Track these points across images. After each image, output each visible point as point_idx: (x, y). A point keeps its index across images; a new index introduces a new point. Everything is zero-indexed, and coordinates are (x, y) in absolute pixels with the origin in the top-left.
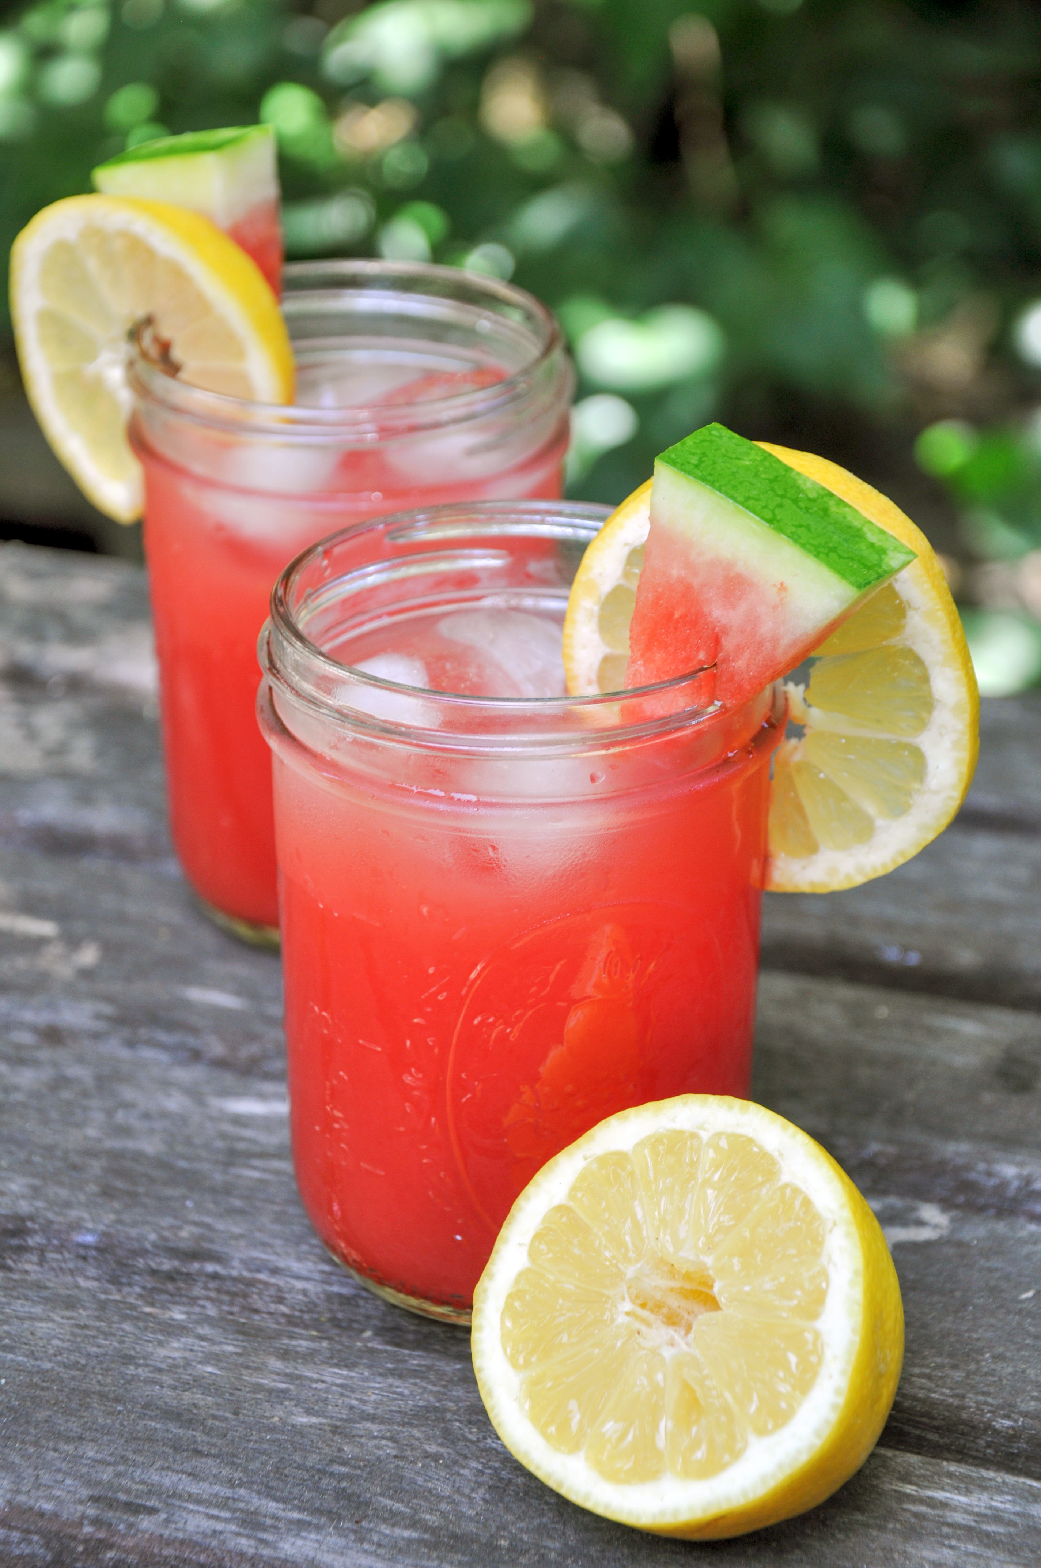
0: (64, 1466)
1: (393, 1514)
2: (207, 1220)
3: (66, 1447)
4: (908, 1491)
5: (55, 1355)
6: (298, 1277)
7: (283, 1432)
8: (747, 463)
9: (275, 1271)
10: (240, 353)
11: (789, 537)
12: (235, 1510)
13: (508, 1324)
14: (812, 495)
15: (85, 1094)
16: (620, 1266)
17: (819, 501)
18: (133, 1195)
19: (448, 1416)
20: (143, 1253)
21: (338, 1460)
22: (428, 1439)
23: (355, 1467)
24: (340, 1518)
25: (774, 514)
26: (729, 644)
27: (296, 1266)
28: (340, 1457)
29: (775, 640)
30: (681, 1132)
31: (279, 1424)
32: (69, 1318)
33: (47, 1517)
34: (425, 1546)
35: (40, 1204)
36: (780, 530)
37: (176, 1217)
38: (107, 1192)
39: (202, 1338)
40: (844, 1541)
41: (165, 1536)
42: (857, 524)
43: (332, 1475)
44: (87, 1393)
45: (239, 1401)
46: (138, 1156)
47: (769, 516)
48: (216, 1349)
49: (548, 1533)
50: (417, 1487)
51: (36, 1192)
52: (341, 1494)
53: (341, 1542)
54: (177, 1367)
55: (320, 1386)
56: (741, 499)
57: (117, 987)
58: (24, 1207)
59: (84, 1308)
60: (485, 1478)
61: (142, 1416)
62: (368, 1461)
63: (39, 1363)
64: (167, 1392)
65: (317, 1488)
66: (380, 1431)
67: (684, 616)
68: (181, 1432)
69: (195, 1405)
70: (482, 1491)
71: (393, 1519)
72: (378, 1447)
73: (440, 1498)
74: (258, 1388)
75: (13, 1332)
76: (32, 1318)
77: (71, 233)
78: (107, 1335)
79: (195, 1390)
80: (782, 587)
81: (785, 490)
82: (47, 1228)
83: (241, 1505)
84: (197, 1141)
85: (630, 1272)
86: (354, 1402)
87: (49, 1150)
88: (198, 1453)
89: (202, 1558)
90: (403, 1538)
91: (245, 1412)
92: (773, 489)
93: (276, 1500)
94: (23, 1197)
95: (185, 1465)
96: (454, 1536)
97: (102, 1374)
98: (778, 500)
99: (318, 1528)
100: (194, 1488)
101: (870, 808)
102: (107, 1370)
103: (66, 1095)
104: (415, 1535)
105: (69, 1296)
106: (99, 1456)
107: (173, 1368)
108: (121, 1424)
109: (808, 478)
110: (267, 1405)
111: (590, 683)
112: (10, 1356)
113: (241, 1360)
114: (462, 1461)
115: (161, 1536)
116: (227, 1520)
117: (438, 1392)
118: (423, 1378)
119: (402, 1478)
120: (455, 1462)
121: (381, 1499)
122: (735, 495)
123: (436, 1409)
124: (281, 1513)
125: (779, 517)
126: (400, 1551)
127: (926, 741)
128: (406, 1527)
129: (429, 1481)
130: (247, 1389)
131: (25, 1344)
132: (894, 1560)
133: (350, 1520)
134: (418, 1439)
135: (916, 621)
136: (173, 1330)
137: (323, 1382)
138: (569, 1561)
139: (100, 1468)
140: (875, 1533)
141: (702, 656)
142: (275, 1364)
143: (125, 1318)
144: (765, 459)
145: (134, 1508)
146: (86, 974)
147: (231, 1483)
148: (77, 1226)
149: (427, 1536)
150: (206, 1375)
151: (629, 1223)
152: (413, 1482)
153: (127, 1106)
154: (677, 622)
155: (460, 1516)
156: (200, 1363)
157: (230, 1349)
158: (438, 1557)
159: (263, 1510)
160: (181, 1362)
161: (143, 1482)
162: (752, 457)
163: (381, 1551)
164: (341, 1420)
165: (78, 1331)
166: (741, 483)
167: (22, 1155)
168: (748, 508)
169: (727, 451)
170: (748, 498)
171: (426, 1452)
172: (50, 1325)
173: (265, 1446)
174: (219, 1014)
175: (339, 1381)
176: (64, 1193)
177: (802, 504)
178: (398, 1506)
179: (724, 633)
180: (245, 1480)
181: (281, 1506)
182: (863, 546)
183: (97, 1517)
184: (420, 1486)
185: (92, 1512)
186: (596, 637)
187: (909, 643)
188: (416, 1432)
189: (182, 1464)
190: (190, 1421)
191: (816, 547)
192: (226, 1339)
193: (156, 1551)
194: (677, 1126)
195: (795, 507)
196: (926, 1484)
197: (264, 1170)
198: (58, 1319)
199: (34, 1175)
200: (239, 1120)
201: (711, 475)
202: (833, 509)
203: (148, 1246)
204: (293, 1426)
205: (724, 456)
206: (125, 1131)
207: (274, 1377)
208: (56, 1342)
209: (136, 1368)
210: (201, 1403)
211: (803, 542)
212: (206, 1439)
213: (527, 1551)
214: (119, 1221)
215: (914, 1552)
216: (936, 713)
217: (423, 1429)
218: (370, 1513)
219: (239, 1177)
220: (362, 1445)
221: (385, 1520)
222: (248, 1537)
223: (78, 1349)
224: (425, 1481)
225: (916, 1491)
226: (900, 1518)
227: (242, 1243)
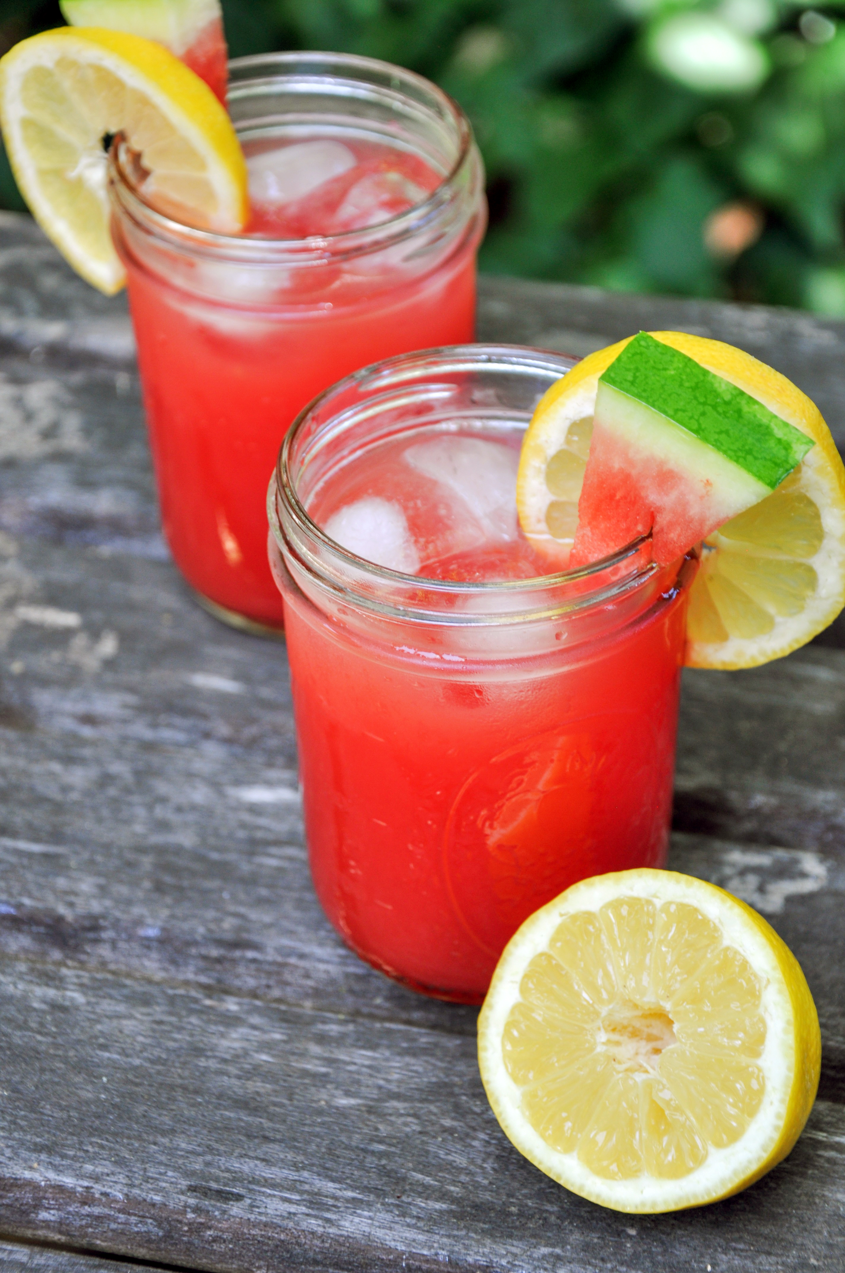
0: (163, 1158)
1: (426, 1187)
2: (242, 910)
3: (163, 1140)
4: (820, 1138)
5: (141, 1052)
6: (321, 960)
7: (329, 1115)
8: (672, 372)
9: (302, 956)
10: (202, 165)
11: (713, 445)
12: (301, 1192)
13: (509, 1047)
14: (727, 397)
15: (128, 791)
16: (596, 1006)
17: (733, 402)
18: (180, 889)
19: (457, 1090)
20: (195, 943)
21: (376, 1139)
22: (443, 1114)
23: (391, 1145)
24: (385, 1194)
25: (699, 424)
26: (662, 520)
27: (319, 952)
28: (377, 1136)
29: (702, 522)
30: (638, 899)
31: (326, 1107)
32: (149, 1014)
33: (158, 1206)
34: (454, 1217)
35: (108, 903)
36: (706, 440)
37: (217, 909)
38: (159, 888)
39: (254, 1027)
40: (775, 1189)
41: (252, 1220)
42: (765, 421)
43: (373, 1153)
44: (172, 1087)
45: (291, 1087)
46: (178, 850)
47: (695, 427)
48: (267, 1037)
49: (547, 1197)
50: (441, 1161)
51: (103, 891)
52: (384, 1172)
53: (388, 1217)
54: (237, 1056)
55: (352, 1068)
56: (671, 412)
57: (135, 677)
58: (96, 907)
59: (158, 1004)
60: (491, 1149)
61: (217, 1107)
62: (399, 1138)
63: (130, 1060)
64: (234, 1081)
65: (362, 1167)
66: (405, 1108)
67: (624, 498)
68: (250, 1119)
69: (258, 1093)
70: (491, 1161)
71: (426, 1192)
72: (406, 1124)
73: (460, 1170)
74: (305, 1073)
75: (105, 1031)
76: (119, 1017)
77: (48, 62)
78: (180, 1029)
79: (255, 1078)
80: (708, 483)
81: (706, 397)
82: (116, 924)
83: (307, 1187)
84: (224, 831)
85: (604, 1011)
86: (381, 1082)
87: (107, 847)
88: (266, 1139)
89: (282, 1237)
90: (436, 1211)
91: (297, 1097)
92: (696, 398)
93: (333, 1180)
94: (94, 897)
95: (258, 1151)
96: (476, 1206)
97: (182, 1068)
98: (701, 408)
99: (369, 1205)
100: (268, 1173)
101: (771, 609)
102: (185, 1063)
103: (112, 791)
104: (444, 1206)
105: (145, 993)
106: (190, 1147)
107: (236, 1058)
108: (203, 1116)
109: (722, 379)
110: (313, 1090)
111: (539, 521)
112: (106, 1055)
113: (288, 1047)
114: (472, 1133)
115: (249, 1219)
116: (297, 1203)
117: (446, 1068)
118: (432, 1055)
119: (427, 1152)
120: (467, 1135)
121: (414, 1174)
122: (667, 409)
123: (446, 1085)
124: (339, 1193)
125: (703, 426)
126: (435, 1223)
127: (817, 562)
128: (437, 1200)
129: (449, 1154)
130: (296, 1075)
131: (116, 1041)
132: (815, 1203)
133: (393, 1196)
134: (435, 1114)
135: (808, 474)
136: (232, 1021)
137: (355, 1064)
138: (566, 1223)
139: (192, 1158)
140: (799, 1180)
141: (640, 528)
142: (315, 1049)
143: (192, 1012)
144: (686, 366)
145: (225, 1196)
146: (109, 664)
147: (296, 1167)
148: (139, 922)
149: (453, 1207)
150: (262, 1063)
151: (601, 973)
152: (437, 1156)
153: (163, 800)
154: (618, 501)
155: (477, 1186)
156: (257, 1052)
157: (277, 1036)
158: (465, 1227)
159: (323, 1191)
160: (240, 1052)
161: (228, 1170)
162: (675, 365)
163: (421, 1224)
164: (373, 1100)
165: (155, 1026)
166: (670, 395)
167: (86, 855)
168: (677, 421)
169: (655, 362)
170: (676, 411)
171: (442, 1126)
172: (133, 1022)
173: (318, 1129)
174: (222, 698)
175: (367, 1062)
176: (124, 890)
177: (720, 409)
178: (428, 1180)
179: (658, 512)
180: (306, 1162)
181: (337, 1186)
182: (772, 443)
183: (197, 1205)
184: (443, 1159)
185: (192, 1201)
186: (544, 488)
187: (803, 491)
188: (432, 1108)
189: (255, 1150)
190: (256, 1109)
191: (735, 451)
192: (273, 1027)
193: (246, 1231)
194: (635, 894)
195: (715, 413)
196: (832, 1130)
197: (281, 858)
198: (139, 1016)
199: (99, 874)
200: (255, 809)
201: (645, 391)
202: (746, 409)
203: (198, 938)
204: (337, 1108)
205: (654, 368)
206: (163, 826)
207: (317, 1062)
208: (140, 1039)
209: (207, 1061)
210: (262, 1091)
211: (724, 448)
212: (270, 1124)
213: (533, 1216)
214: (173, 916)
215: (830, 1195)
216: (825, 542)
217: (438, 1104)
218: (407, 1187)
219: (261, 866)
220: (392, 1124)
221: (420, 1194)
222: (316, 1217)
223: (159, 1045)
224: (447, 1154)
225: (826, 1137)
226: (816, 1164)
227: (273, 931)
